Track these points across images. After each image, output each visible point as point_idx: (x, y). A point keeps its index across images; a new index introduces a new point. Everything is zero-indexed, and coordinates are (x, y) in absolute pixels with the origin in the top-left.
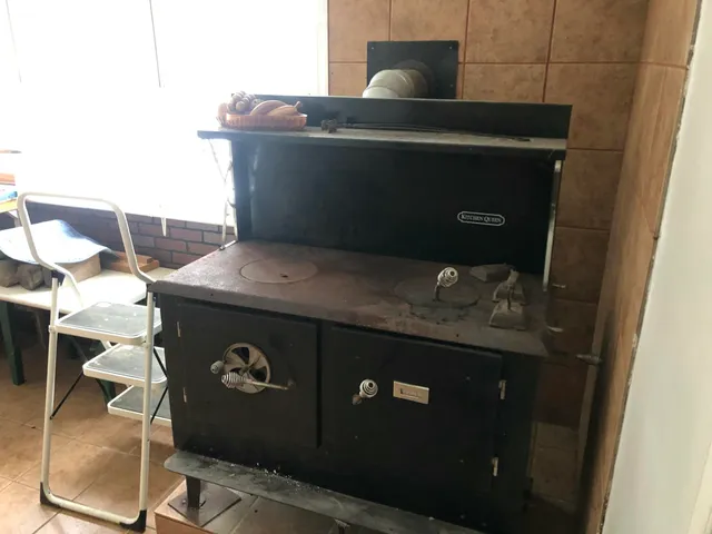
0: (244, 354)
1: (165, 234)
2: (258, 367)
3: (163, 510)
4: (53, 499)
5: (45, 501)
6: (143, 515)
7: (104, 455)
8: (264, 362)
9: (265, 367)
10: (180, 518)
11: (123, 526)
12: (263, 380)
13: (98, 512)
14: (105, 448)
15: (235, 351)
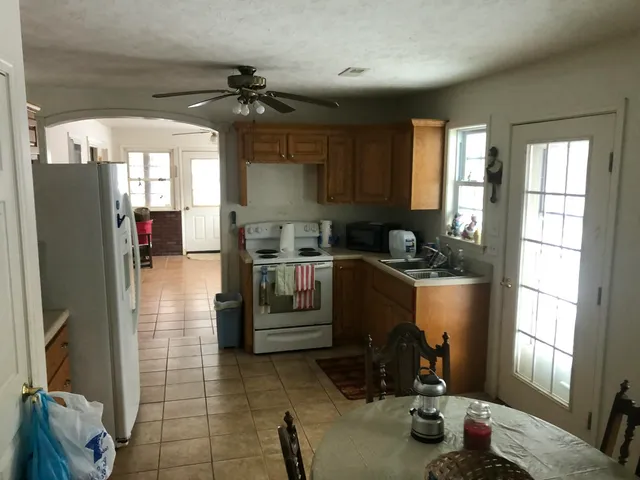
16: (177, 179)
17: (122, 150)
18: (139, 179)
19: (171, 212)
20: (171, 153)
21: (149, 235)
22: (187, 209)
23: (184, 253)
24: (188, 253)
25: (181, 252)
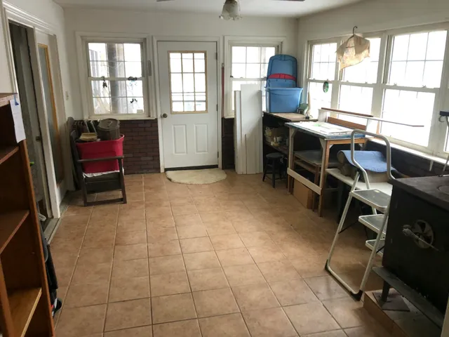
0: (423, 226)
1: (430, 169)
2: (429, 235)
3: (369, 293)
4: (330, 269)
5: (326, 268)
6: (361, 293)
7: (359, 265)
8: (431, 234)
9: (431, 237)
10: (374, 300)
11: (351, 293)
12: (429, 243)
13: (343, 282)
14: (360, 263)
15: (419, 223)
16: (151, 79)
17: (79, 41)
18: (103, 78)
19: (145, 121)
20: (143, 44)
21: (120, 159)
22: (165, 116)
23: (162, 170)
24: (166, 170)
25: (158, 169)
